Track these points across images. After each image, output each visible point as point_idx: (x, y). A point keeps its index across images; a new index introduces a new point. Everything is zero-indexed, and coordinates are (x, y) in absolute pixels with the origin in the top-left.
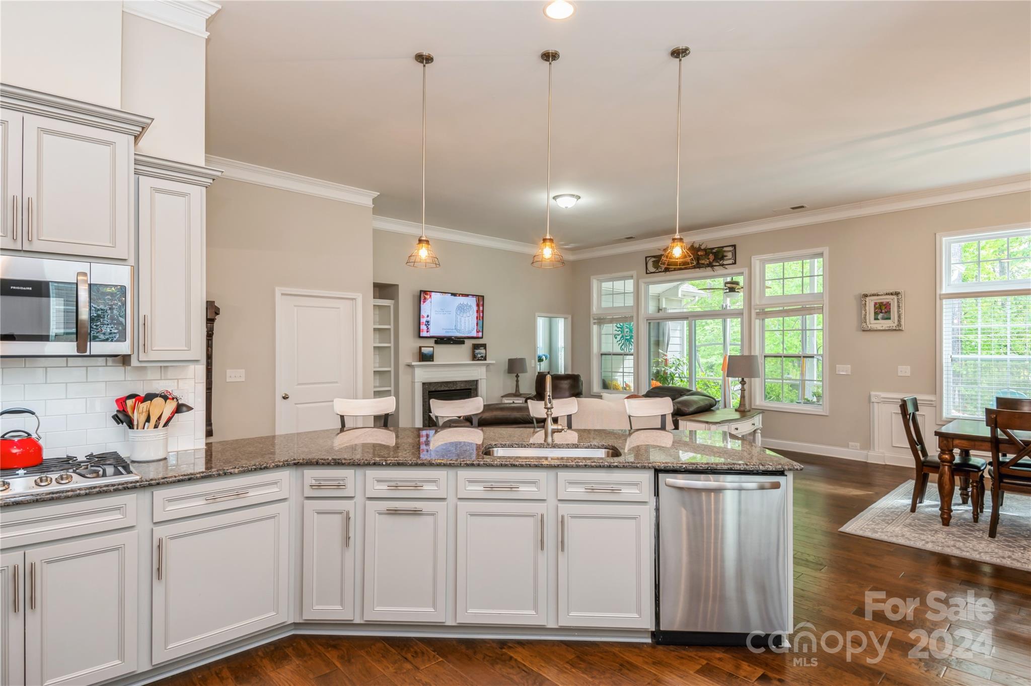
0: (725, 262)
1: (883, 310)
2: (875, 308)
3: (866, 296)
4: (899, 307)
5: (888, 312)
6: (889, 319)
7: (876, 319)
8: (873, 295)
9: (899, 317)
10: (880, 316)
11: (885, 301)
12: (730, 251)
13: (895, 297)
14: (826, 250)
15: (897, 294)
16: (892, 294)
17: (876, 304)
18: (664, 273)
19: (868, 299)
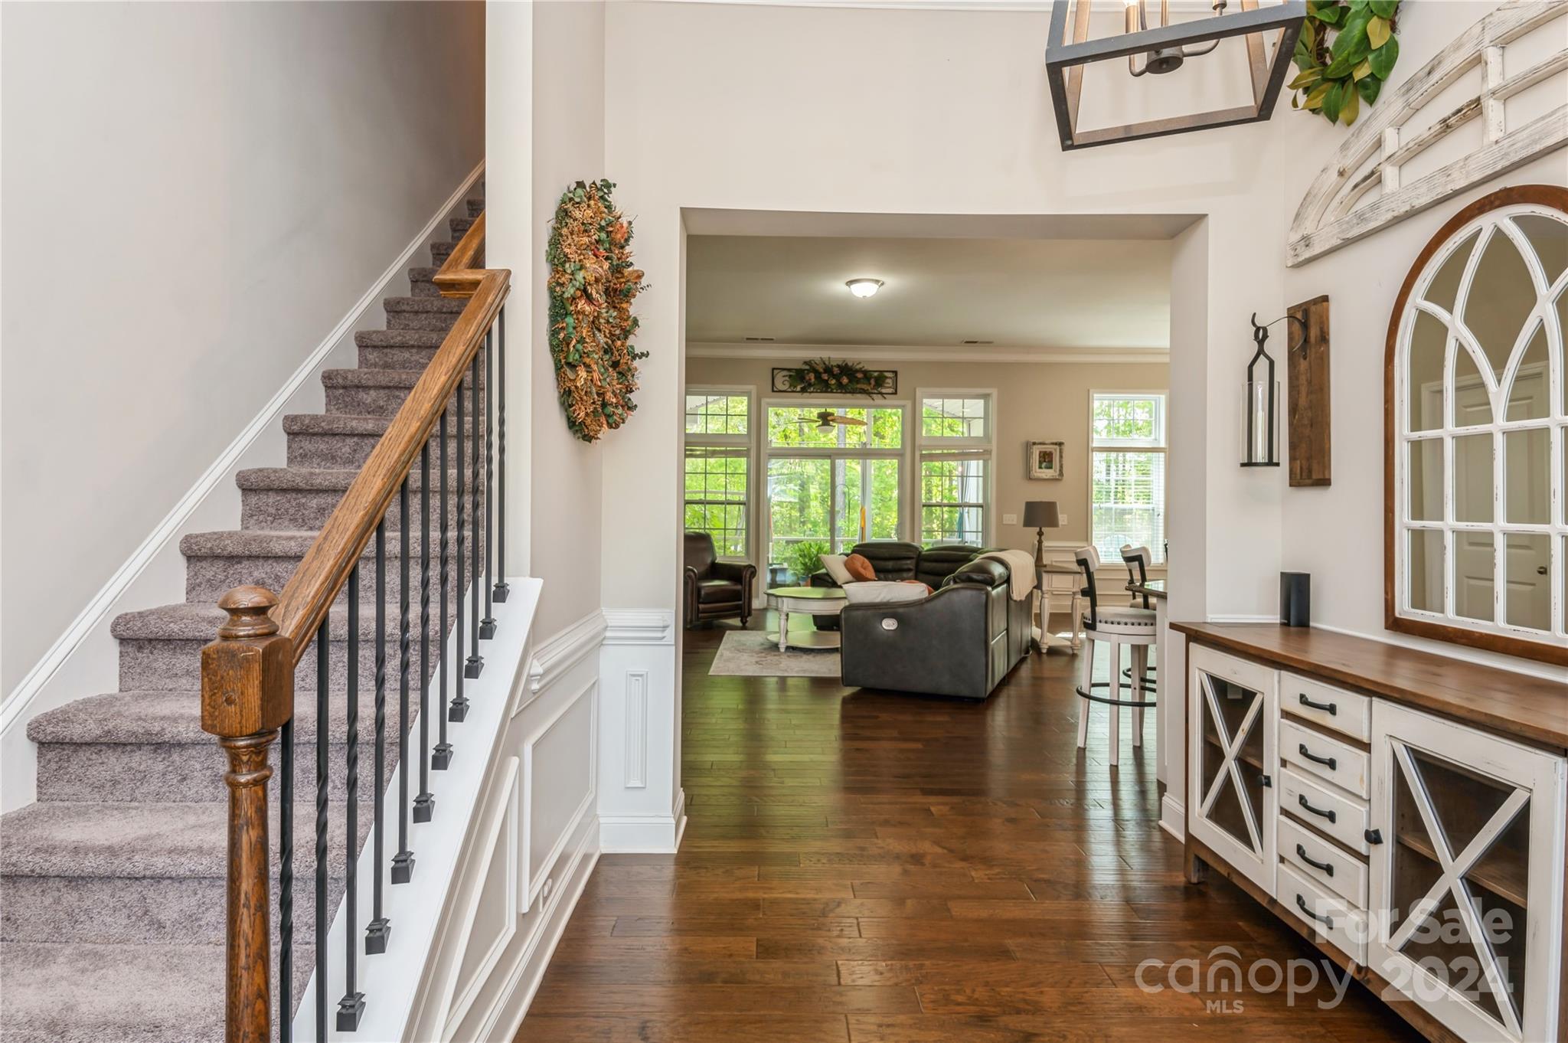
0: (884, 391)
1: (1046, 459)
2: (1040, 457)
3: (1034, 444)
4: (1061, 457)
5: (1051, 461)
6: (1051, 468)
7: (1040, 468)
8: (1040, 444)
9: (1061, 466)
10: (1044, 465)
11: (1048, 450)
12: (890, 378)
13: (1057, 447)
14: (994, 392)
15: (1060, 444)
16: (1056, 444)
17: (1040, 452)
18: (800, 394)
19: (1035, 447)
